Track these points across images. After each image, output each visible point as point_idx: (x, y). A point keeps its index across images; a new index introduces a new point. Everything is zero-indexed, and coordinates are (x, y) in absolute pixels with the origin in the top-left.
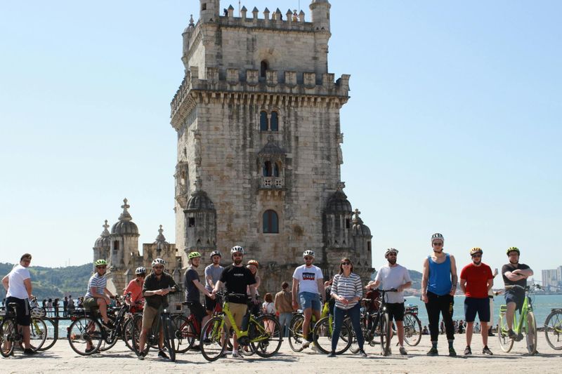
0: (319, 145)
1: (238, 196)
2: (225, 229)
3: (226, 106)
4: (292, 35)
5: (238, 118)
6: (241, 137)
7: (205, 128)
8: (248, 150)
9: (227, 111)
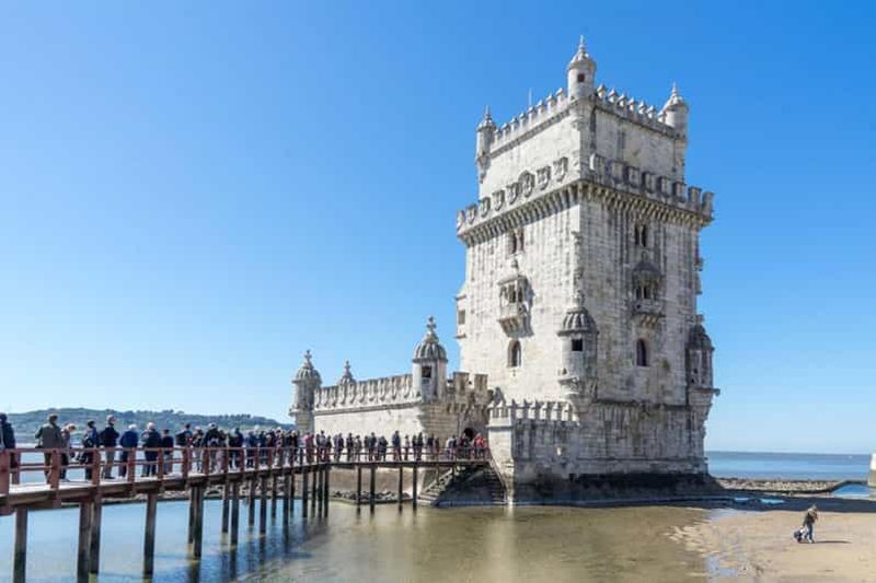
0: (683, 270)
1: (616, 319)
2: (605, 357)
3: (606, 208)
4: (656, 137)
5: (616, 225)
6: (619, 249)
7: (587, 231)
8: (625, 265)
9: (606, 214)
